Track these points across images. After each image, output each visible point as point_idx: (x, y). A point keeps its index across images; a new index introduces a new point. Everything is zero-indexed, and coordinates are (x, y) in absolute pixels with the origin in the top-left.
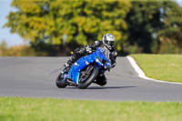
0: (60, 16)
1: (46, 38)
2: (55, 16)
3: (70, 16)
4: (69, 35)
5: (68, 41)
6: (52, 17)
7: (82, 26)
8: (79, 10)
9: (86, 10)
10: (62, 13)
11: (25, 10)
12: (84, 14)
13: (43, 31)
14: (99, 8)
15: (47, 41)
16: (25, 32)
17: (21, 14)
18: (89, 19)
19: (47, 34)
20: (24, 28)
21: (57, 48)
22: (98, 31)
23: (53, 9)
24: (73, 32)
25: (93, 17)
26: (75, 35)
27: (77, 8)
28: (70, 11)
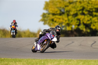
0: (70, 15)
1: (63, 27)
2: (68, 15)
3: (76, 15)
4: (76, 25)
5: (75, 28)
6: (66, 16)
7: (82, 20)
8: (81, 12)
9: (84, 12)
10: (72, 13)
11: (51, 12)
12: (83, 14)
13: (61, 23)
14: (91, 10)
15: (64, 29)
16: (52, 24)
17: (49, 14)
18: (86, 17)
19: (63, 25)
20: (51, 22)
21: (70, 32)
22: (91, 23)
23: (67, 11)
24: (78, 24)
25: (88, 15)
26: (79, 25)
27: (79, 10)
28: (76, 12)
